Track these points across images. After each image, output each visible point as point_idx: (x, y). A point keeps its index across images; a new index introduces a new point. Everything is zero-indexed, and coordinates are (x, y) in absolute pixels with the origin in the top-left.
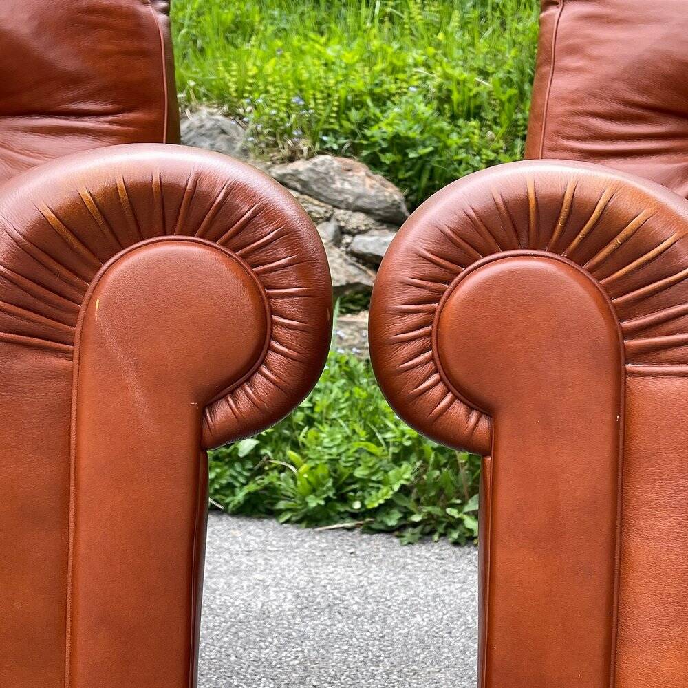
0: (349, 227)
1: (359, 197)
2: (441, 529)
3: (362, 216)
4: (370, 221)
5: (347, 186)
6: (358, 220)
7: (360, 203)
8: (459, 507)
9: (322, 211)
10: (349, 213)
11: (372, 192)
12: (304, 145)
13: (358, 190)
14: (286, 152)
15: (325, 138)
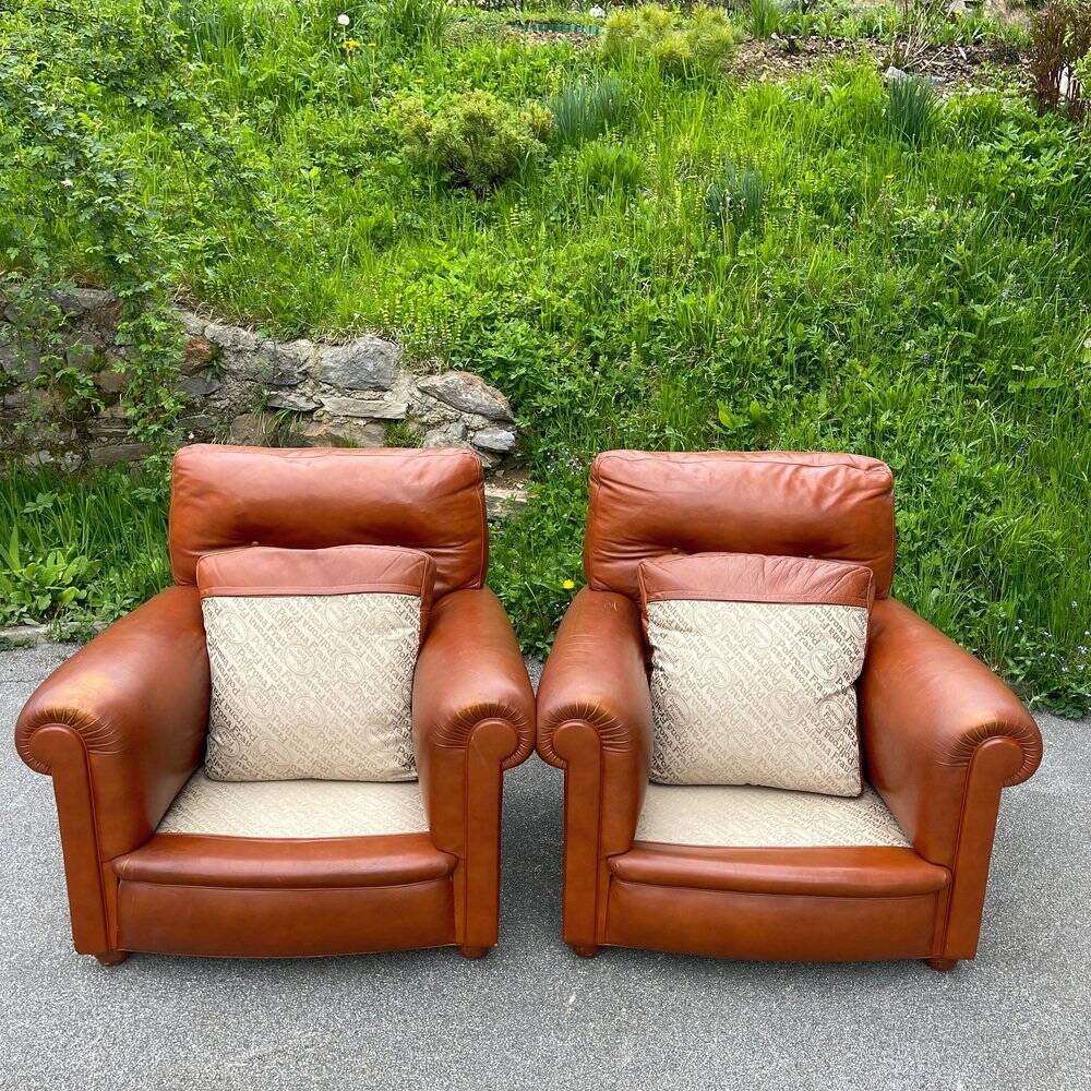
0: (472, 426)
1: (478, 405)
2: (533, 652)
3: (481, 418)
4: (486, 421)
5: (469, 397)
6: (477, 421)
7: (479, 410)
8: (543, 641)
9: (453, 414)
10: (472, 415)
11: (487, 403)
12: (438, 361)
13: (478, 401)
14: (427, 369)
15: (453, 359)
